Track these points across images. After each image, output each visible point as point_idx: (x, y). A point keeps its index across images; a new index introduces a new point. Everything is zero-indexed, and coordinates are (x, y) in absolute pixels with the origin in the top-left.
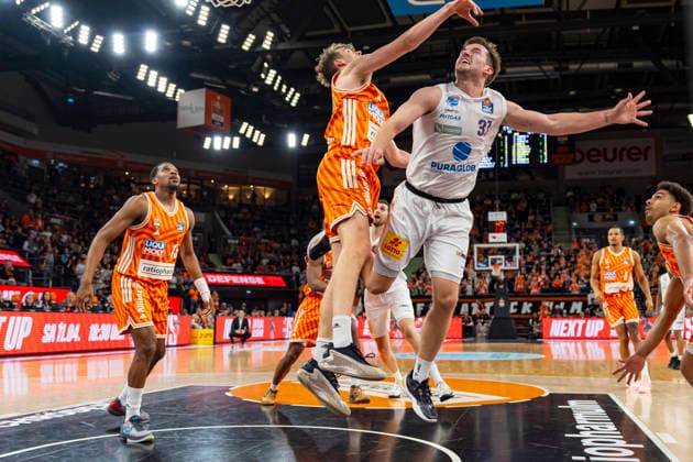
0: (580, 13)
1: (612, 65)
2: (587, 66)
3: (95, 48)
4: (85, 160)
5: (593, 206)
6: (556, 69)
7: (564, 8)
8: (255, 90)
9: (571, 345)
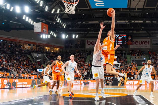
0: (135, 9)
1: (141, 22)
2: (136, 21)
3: (11, 10)
4: (8, 39)
5: (136, 55)
6: (129, 22)
7: (131, 7)
8: (55, 23)
9: (131, 86)
